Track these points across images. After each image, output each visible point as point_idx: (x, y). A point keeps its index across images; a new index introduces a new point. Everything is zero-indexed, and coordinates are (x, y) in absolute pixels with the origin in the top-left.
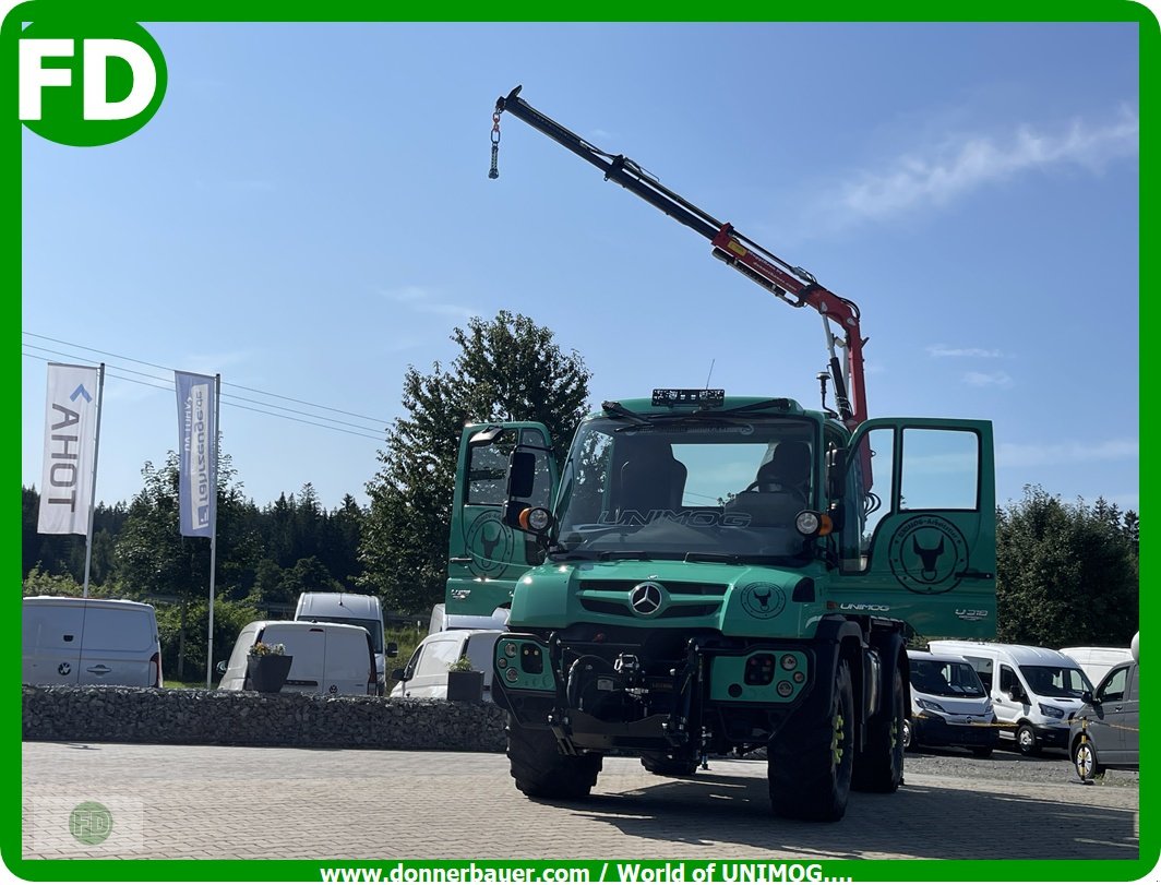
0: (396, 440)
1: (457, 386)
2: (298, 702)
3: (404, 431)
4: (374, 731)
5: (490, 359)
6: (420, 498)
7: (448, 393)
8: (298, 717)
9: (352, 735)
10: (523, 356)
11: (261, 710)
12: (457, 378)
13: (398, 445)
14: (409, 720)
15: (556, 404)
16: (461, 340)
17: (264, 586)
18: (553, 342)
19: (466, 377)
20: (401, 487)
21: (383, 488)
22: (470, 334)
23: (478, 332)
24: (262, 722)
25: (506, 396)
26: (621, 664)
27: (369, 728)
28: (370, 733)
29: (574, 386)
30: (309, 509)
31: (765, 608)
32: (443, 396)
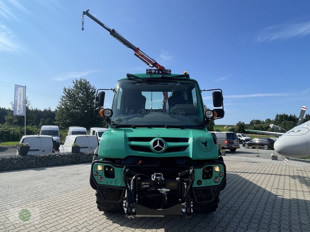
0: (62, 99)
1: (73, 90)
2: (32, 157)
3: (63, 97)
4: (53, 162)
5: (79, 86)
6: (67, 109)
7: (71, 91)
8: (32, 161)
9: (47, 163)
10: (85, 85)
11: (20, 160)
12: (73, 89)
13: (62, 100)
14: (62, 158)
15: (91, 94)
16: (74, 83)
17: (42, 122)
18: (90, 84)
19: (75, 89)
20: (63, 107)
21: (59, 107)
22: (75, 82)
23: (77, 81)
24: (21, 163)
25: (82, 92)
26: (155, 177)
27: (52, 161)
28: (52, 163)
29: (94, 91)
30: (50, 111)
31: (206, 147)
32: (70, 92)
